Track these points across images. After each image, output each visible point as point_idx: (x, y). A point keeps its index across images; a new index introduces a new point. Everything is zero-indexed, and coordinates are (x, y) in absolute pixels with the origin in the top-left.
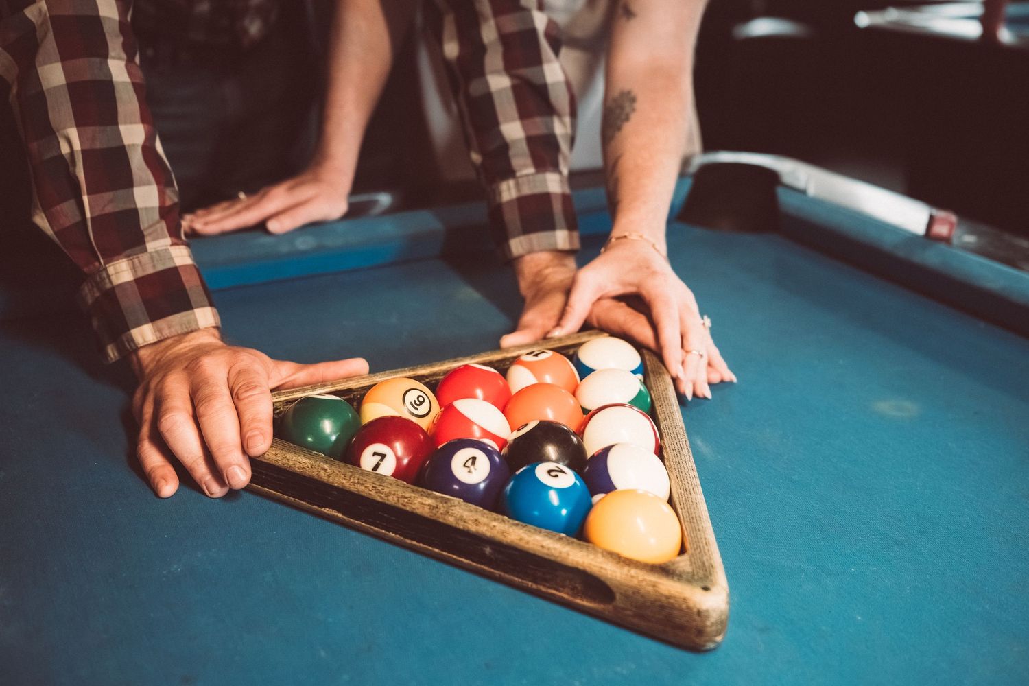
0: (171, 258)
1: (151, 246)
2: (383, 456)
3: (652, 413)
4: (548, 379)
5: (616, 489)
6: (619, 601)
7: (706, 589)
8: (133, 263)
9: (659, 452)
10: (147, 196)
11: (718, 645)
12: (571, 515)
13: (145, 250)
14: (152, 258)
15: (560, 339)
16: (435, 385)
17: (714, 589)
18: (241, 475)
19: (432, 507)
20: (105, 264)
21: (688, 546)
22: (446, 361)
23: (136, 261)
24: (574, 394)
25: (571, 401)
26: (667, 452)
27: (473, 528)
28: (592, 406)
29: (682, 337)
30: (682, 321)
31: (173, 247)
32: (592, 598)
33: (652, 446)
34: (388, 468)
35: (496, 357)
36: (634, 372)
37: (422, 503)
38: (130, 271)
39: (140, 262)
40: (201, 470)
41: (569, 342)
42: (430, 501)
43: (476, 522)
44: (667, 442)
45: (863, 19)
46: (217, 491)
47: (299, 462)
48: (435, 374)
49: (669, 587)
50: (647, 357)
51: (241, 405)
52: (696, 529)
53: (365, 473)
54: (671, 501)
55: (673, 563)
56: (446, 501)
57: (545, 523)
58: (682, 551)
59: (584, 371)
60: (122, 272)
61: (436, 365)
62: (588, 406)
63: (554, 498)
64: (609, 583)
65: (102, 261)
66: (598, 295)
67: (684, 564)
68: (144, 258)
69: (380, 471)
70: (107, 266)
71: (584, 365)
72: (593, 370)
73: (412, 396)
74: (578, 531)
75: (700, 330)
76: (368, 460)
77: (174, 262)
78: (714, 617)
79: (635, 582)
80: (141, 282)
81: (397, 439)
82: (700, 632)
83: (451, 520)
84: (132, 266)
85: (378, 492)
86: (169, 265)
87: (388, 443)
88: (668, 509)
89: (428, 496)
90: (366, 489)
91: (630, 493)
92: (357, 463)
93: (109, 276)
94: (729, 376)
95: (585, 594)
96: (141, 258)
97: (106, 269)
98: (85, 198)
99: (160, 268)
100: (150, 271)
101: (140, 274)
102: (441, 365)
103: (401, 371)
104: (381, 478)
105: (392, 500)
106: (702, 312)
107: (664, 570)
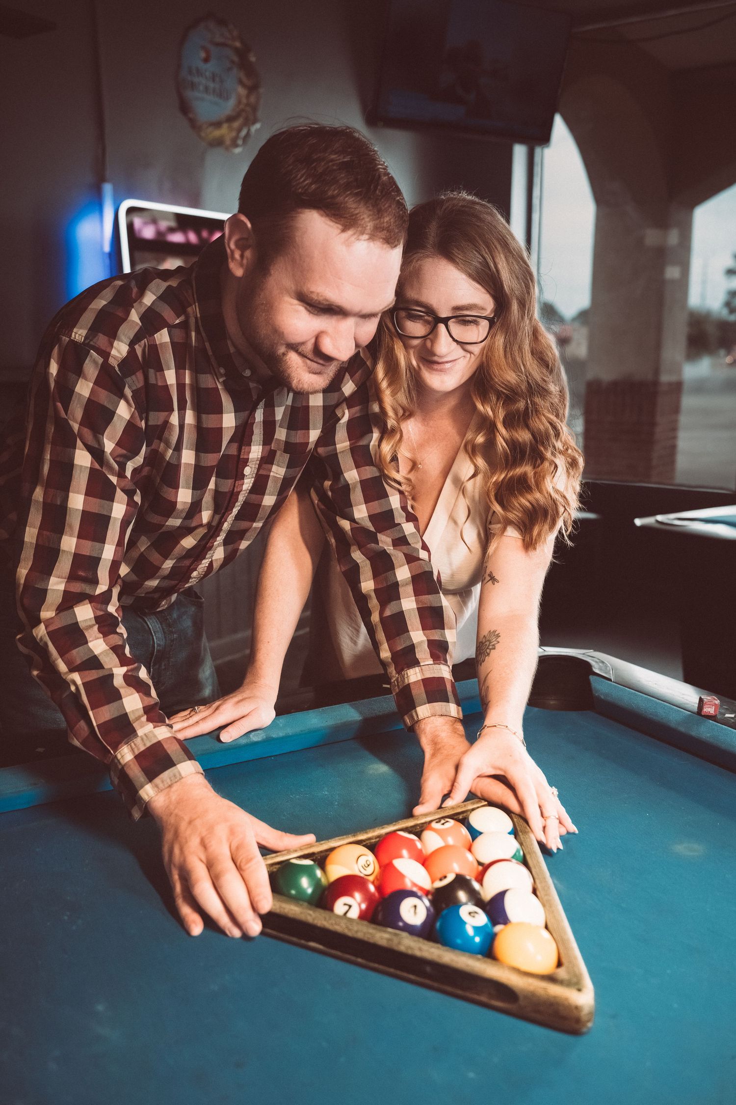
0: (155, 736)
1: (140, 732)
2: (350, 906)
3: (525, 862)
4: (451, 841)
5: (510, 922)
6: (522, 1002)
7: (579, 990)
8: (131, 746)
9: (534, 892)
10: (132, 703)
11: (590, 1029)
12: (483, 942)
13: (138, 736)
14: (142, 739)
15: (453, 808)
16: (374, 847)
17: (584, 990)
18: (255, 927)
19: (389, 940)
20: (115, 753)
21: (564, 960)
22: (377, 829)
23: (133, 744)
24: (470, 850)
25: (469, 856)
26: (540, 892)
27: (418, 953)
28: (486, 861)
29: (540, 807)
30: (538, 795)
31: (156, 729)
32: (503, 1000)
33: (530, 889)
34: (354, 914)
35: (410, 823)
36: (509, 833)
37: (381, 936)
38: (130, 752)
39: (135, 745)
40: (224, 920)
41: (460, 810)
42: (386, 936)
43: (420, 949)
44: (539, 886)
45: (638, 522)
46: (237, 933)
47: (293, 910)
48: (370, 839)
49: (555, 990)
50: (515, 820)
51: (245, 874)
52: (568, 948)
53: (338, 916)
54: (546, 927)
55: (554, 973)
56: (396, 935)
57: (466, 949)
58: (559, 964)
59: (475, 834)
60: (126, 754)
61: (370, 832)
62: (482, 860)
63: (470, 931)
64: (514, 989)
65: (112, 752)
66: (478, 775)
67: (562, 973)
68: (138, 741)
69: (349, 915)
70: (116, 753)
71: (474, 828)
72: (481, 833)
73: (362, 861)
74: (489, 952)
75: (551, 797)
76: (340, 907)
77: (158, 738)
78: (585, 1011)
79: (532, 988)
80: (139, 757)
81: (354, 890)
82: (578, 1020)
83: (402, 948)
84: (130, 749)
85: (350, 930)
86: (154, 741)
87: (352, 896)
88: (546, 934)
89: (385, 932)
90: (340, 927)
91: (520, 924)
92: (331, 909)
93: (119, 761)
94: (573, 828)
95: (498, 998)
96: (135, 742)
97: (116, 756)
98: (91, 713)
99: (148, 744)
100: (142, 748)
101: (137, 752)
102: (374, 832)
103: (346, 838)
104: (351, 920)
105: (360, 935)
106: (551, 784)
107: (551, 979)
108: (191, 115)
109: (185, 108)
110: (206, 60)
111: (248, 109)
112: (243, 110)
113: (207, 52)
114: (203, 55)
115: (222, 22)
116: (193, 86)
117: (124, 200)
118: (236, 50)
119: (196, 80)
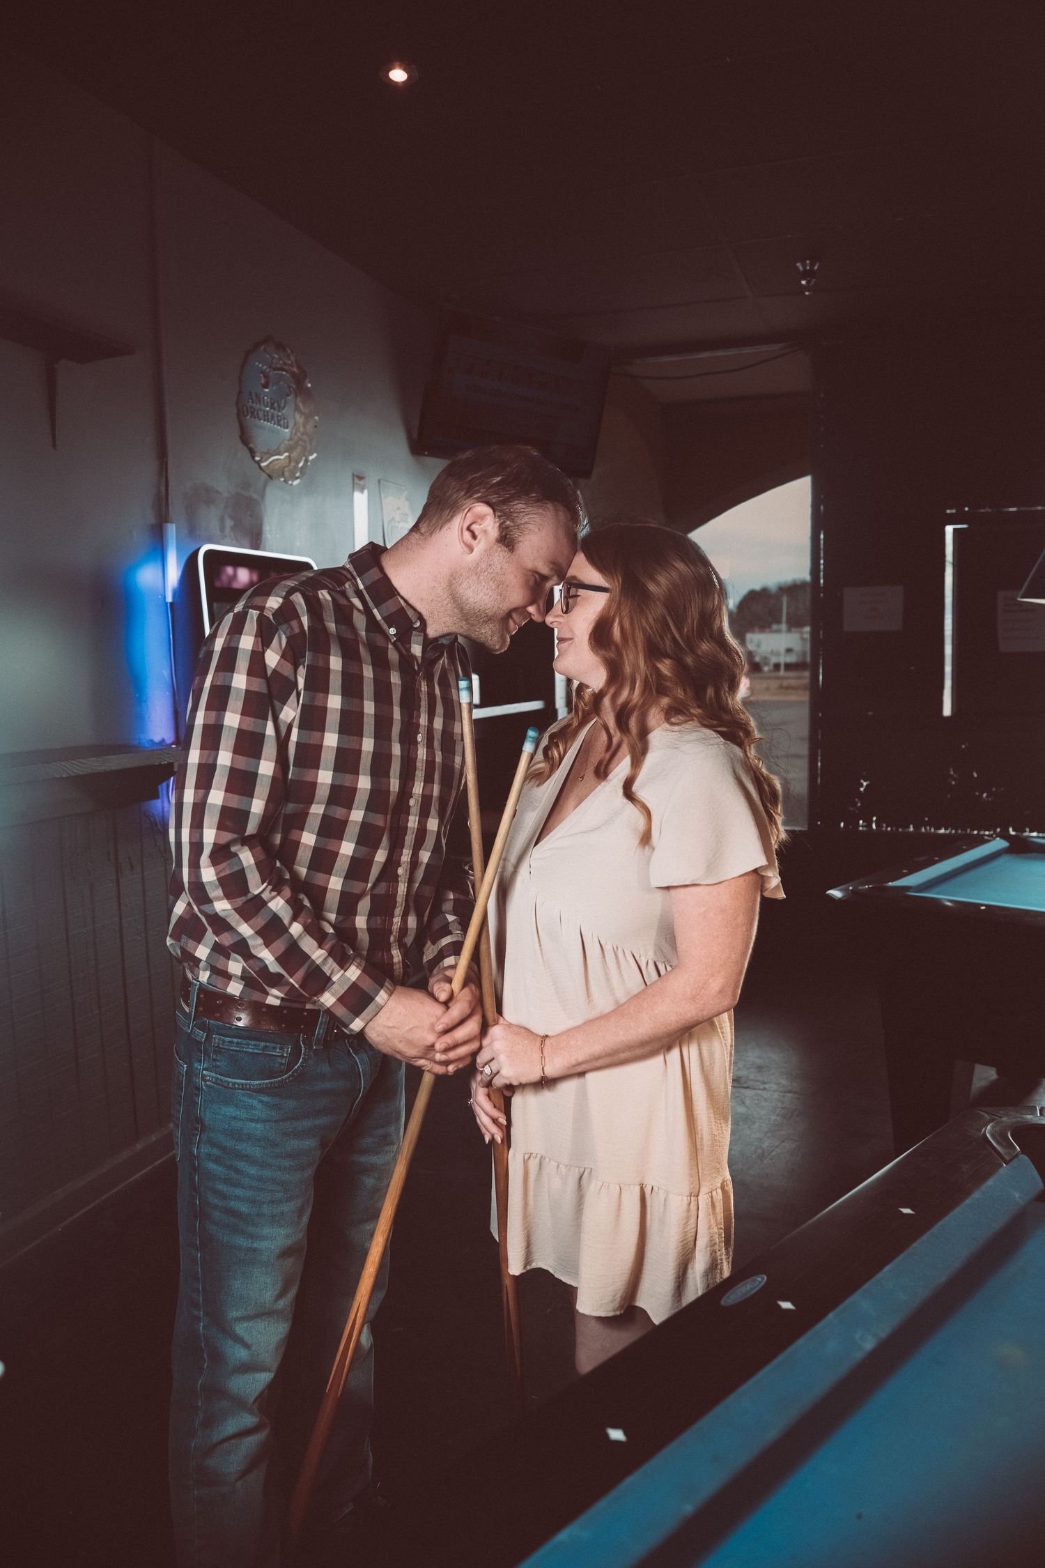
108: (251, 445)
109: (245, 439)
110: (266, 386)
111: (305, 437)
112: (300, 439)
113: (266, 376)
114: (263, 381)
115: (280, 347)
116: (254, 414)
117: (204, 544)
118: (293, 375)
119: (257, 406)
